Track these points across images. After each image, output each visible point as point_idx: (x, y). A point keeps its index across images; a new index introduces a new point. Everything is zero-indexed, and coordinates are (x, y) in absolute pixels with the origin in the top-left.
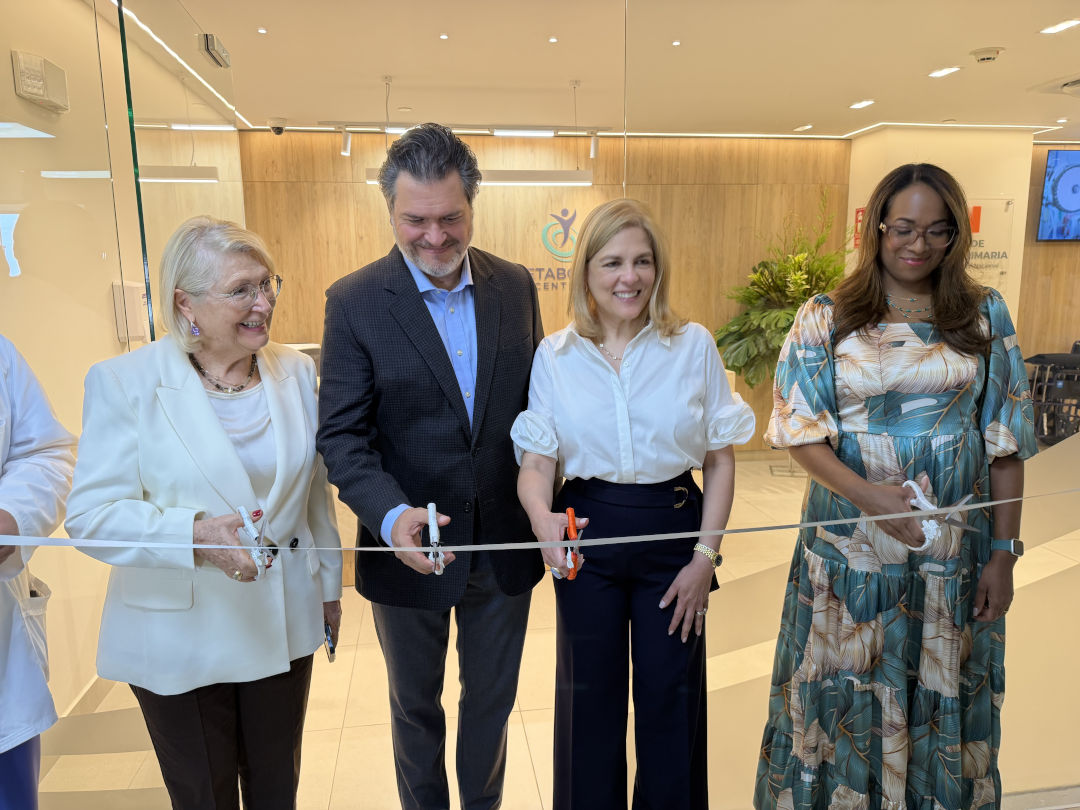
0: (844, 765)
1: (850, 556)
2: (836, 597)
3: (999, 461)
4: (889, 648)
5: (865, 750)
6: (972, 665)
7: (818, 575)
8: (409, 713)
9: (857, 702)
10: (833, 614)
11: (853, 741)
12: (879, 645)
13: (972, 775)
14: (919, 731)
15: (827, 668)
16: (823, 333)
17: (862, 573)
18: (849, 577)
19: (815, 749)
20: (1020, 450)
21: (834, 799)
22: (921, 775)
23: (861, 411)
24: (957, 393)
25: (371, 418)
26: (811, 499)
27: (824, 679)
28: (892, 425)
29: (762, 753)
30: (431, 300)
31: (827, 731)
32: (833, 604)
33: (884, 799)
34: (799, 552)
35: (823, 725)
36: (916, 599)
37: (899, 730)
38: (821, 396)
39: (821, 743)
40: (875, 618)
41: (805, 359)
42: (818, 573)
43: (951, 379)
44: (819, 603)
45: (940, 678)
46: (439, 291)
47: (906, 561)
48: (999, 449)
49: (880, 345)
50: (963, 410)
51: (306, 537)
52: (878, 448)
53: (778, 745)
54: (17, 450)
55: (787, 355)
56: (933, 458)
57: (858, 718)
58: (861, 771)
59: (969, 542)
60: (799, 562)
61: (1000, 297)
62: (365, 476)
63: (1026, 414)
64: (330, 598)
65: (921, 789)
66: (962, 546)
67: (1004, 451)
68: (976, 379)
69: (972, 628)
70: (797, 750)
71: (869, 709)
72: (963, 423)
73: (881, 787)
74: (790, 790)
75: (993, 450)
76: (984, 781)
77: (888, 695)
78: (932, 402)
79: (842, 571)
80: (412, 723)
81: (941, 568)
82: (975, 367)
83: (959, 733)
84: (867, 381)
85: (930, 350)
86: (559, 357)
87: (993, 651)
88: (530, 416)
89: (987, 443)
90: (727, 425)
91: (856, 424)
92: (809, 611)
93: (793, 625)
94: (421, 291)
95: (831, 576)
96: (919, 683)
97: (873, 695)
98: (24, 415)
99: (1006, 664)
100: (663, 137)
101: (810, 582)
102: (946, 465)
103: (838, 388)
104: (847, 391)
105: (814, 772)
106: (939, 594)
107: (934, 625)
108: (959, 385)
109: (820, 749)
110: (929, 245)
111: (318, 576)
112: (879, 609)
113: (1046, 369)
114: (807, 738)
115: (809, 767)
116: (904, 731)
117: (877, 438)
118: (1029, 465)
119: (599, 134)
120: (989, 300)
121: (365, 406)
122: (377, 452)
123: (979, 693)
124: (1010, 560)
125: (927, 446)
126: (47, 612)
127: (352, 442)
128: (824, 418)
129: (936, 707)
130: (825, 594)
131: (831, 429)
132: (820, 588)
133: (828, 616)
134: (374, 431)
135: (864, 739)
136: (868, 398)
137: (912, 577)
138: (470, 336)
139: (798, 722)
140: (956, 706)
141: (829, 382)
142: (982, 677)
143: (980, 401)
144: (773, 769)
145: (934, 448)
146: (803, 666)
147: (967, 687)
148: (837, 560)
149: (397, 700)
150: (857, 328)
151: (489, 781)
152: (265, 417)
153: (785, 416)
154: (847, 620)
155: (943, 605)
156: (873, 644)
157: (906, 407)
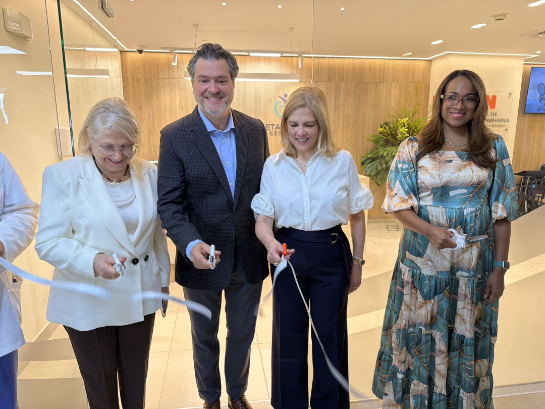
0: (417, 370)
1: (422, 267)
2: (415, 288)
3: (498, 221)
4: (440, 313)
5: (427, 363)
6: (481, 322)
7: (407, 277)
8: (201, 342)
9: (423, 339)
10: (413, 295)
11: (421, 358)
12: (435, 312)
13: (479, 376)
14: (453, 354)
15: (410, 322)
16: (412, 155)
17: (428, 275)
18: (421, 277)
19: (404, 362)
20: (508, 216)
21: (412, 386)
22: (454, 376)
23: (429, 195)
24: (478, 187)
25: (184, 195)
26: (404, 239)
27: (409, 328)
28: (444, 202)
29: (376, 364)
30: (214, 136)
31: (410, 353)
32: (413, 291)
33: (435, 387)
34: (397, 265)
35: (408, 350)
36: (454, 290)
37: (443, 353)
38: (409, 187)
39: (407, 359)
40: (434, 298)
41: (402, 169)
42: (406, 275)
43: (475, 180)
44: (407, 290)
45: (465, 328)
46: (218, 131)
47: (449, 270)
48: (498, 215)
49: (440, 162)
50: (480, 195)
51: (152, 256)
52: (437, 213)
53: (385, 360)
55: (394, 166)
56: (464, 219)
57: (423, 347)
58: (425, 373)
59: (482, 262)
60: (397, 270)
61: (502, 139)
62: (179, 225)
63: (513, 199)
64: (164, 286)
65: (454, 383)
66: (477, 263)
67: (501, 216)
68: (487, 180)
69: (482, 304)
70: (395, 362)
71: (430, 342)
72: (480, 202)
73: (434, 381)
74: (391, 382)
75: (495, 216)
76: (485, 379)
77: (439, 336)
78: (465, 191)
79: (418, 275)
80: (203, 347)
81: (467, 274)
82: (487, 173)
83: (474, 355)
84: (432, 179)
85: (465, 165)
86: (276, 167)
87: (492, 316)
88: (260, 196)
89: (492, 212)
90: (361, 201)
91: (427, 201)
92: (402, 294)
93: (394, 301)
94: (209, 131)
95: (413, 277)
96: (454, 331)
97: (432, 336)
98: (10, 192)
99: (498, 323)
100: (336, 58)
101: (402, 280)
102: (471, 223)
103: (419, 183)
104: (423, 185)
105: (403, 373)
106: (466, 287)
107: (463, 302)
108: (478, 183)
109: (407, 362)
110: (465, 106)
111: (158, 275)
112: (435, 294)
113: (527, 178)
114: (400, 357)
115: (401, 371)
116: (446, 354)
117: (437, 208)
118: (514, 224)
119: (304, 55)
120: (496, 140)
121: (181, 190)
122: (186, 213)
123: (484, 336)
124: (503, 272)
125: (462, 213)
126: (21, 290)
127: (175, 208)
128: (411, 197)
129: (462, 342)
130: (410, 285)
131: (414, 203)
132: (408, 283)
133: (411, 297)
134: (185, 202)
135: (426, 357)
136: (433, 188)
137: (453, 278)
138: (233, 154)
139: (396, 349)
140: (472, 342)
141: (414, 180)
142: (486, 328)
143: (490, 191)
144: (382, 372)
145: (465, 214)
146: (399, 321)
147: (479, 333)
148: (416, 269)
149: (195, 335)
150: (429, 152)
151: (241, 377)
152: (133, 195)
153: (392, 197)
154: (420, 299)
155: (468, 293)
156: (432, 311)
157: (452, 193)
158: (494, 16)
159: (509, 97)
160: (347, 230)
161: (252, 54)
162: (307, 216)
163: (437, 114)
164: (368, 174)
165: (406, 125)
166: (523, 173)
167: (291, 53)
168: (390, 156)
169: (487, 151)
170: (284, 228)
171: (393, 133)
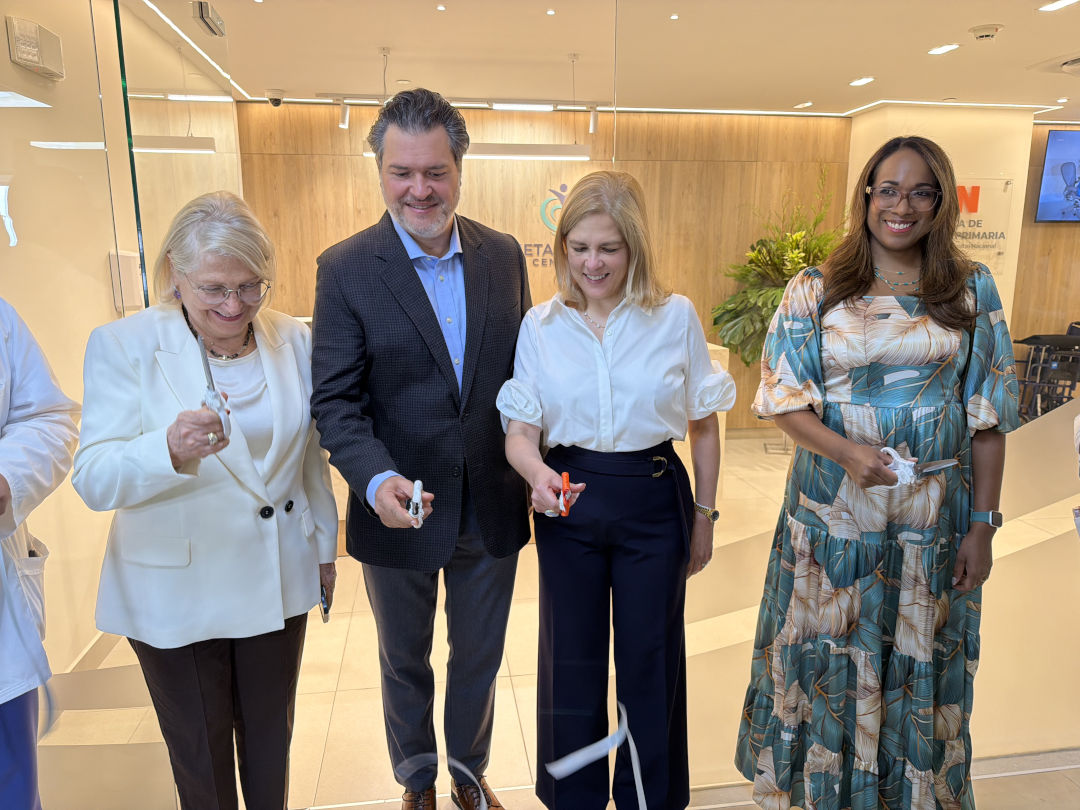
0: (819, 725)
1: (830, 523)
2: (817, 564)
3: (980, 433)
4: (866, 612)
5: (839, 711)
6: (947, 631)
7: (800, 542)
8: (399, 671)
9: (832, 665)
10: (813, 579)
11: (826, 702)
12: (856, 611)
13: (945, 738)
14: (892, 694)
15: (808, 631)
16: (811, 304)
17: (841, 539)
18: (829, 543)
19: (795, 709)
20: (1000, 423)
21: (809, 756)
22: (894, 738)
23: (844, 382)
24: (940, 366)
25: (363, 384)
26: (794, 468)
27: (804, 642)
28: (875, 396)
29: (743, 714)
30: (423, 268)
31: (806, 692)
32: (813, 570)
33: (856, 759)
34: (782, 520)
35: (803, 686)
36: (894, 567)
37: (872, 693)
38: (806, 367)
39: (800, 704)
40: (853, 584)
41: (791, 331)
42: (800, 539)
43: (934, 352)
44: (800, 569)
45: (914, 643)
46: (429, 257)
47: (884, 529)
48: (980, 422)
49: (865, 317)
50: (944, 382)
51: (301, 502)
52: (860, 417)
53: (759, 706)
54: (17, 414)
55: (776, 326)
56: (914, 429)
57: (832, 680)
58: (834, 731)
59: (948, 513)
60: (782, 530)
61: (988, 272)
62: (354, 442)
63: (1009, 390)
64: (325, 561)
65: (893, 751)
66: (939, 515)
67: (985, 424)
68: (959, 353)
69: (948, 595)
70: (777, 710)
71: (844, 672)
72: (944, 395)
73: (854, 747)
74: (770, 748)
75: (974, 424)
76: (955, 743)
77: (863, 659)
78: (916, 374)
79: (823, 539)
80: (404, 682)
81: (919, 537)
82: (958, 340)
83: (932, 697)
84: (850, 351)
85: (915, 323)
86: (544, 327)
87: (968, 619)
88: (515, 385)
89: (968, 416)
90: (712, 394)
91: (840, 395)
92: (791, 576)
93: (776, 590)
94: (412, 257)
95: (812, 542)
96: (895, 648)
97: (850, 658)
98: (24, 379)
101: (792, 548)
102: (926, 436)
103: (824, 359)
104: (832, 362)
105: (794, 732)
106: (917, 562)
107: (910, 592)
108: (941, 358)
109: (799, 710)
110: (913, 208)
111: (313, 538)
112: (857, 576)
113: (1041, 350)
114: (788, 699)
115: (789, 727)
116: (878, 693)
117: (859, 408)
118: (1011, 438)
119: (599, 108)
120: (976, 275)
121: (357, 372)
122: (368, 418)
123: (953, 659)
124: (989, 532)
125: (908, 418)
126: (45, 573)
127: (347, 408)
128: (808, 387)
129: (910, 671)
130: (807, 560)
131: (815, 397)
132: (802, 554)
133: (808, 581)
134: (367, 397)
135: (838, 700)
136: (852, 369)
137: (891, 545)
138: (459, 304)
139: (779, 684)
140: (930, 670)
141: (815, 352)
142: (957, 643)
143: (963, 375)
144: (754, 729)
145: (915, 420)
146: (785, 629)
147: (942, 652)
148: (818, 527)
149: (386, 657)
150: (844, 298)
151: (477, 740)
152: (260, 383)
153: (771, 386)
154: (827, 585)
155: (921, 574)
156: (851, 609)
157: (888, 379)
158: (974, 30)
159: (1005, 190)
160: (683, 450)
161: (496, 106)
162: (605, 424)
163: (859, 225)
164: (726, 342)
165: (801, 246)
166: (1034, 340)
167: (574, 103)
168: (770, 306)
169: (957, 297)
170: (560, 446)
171: (776, 260)
